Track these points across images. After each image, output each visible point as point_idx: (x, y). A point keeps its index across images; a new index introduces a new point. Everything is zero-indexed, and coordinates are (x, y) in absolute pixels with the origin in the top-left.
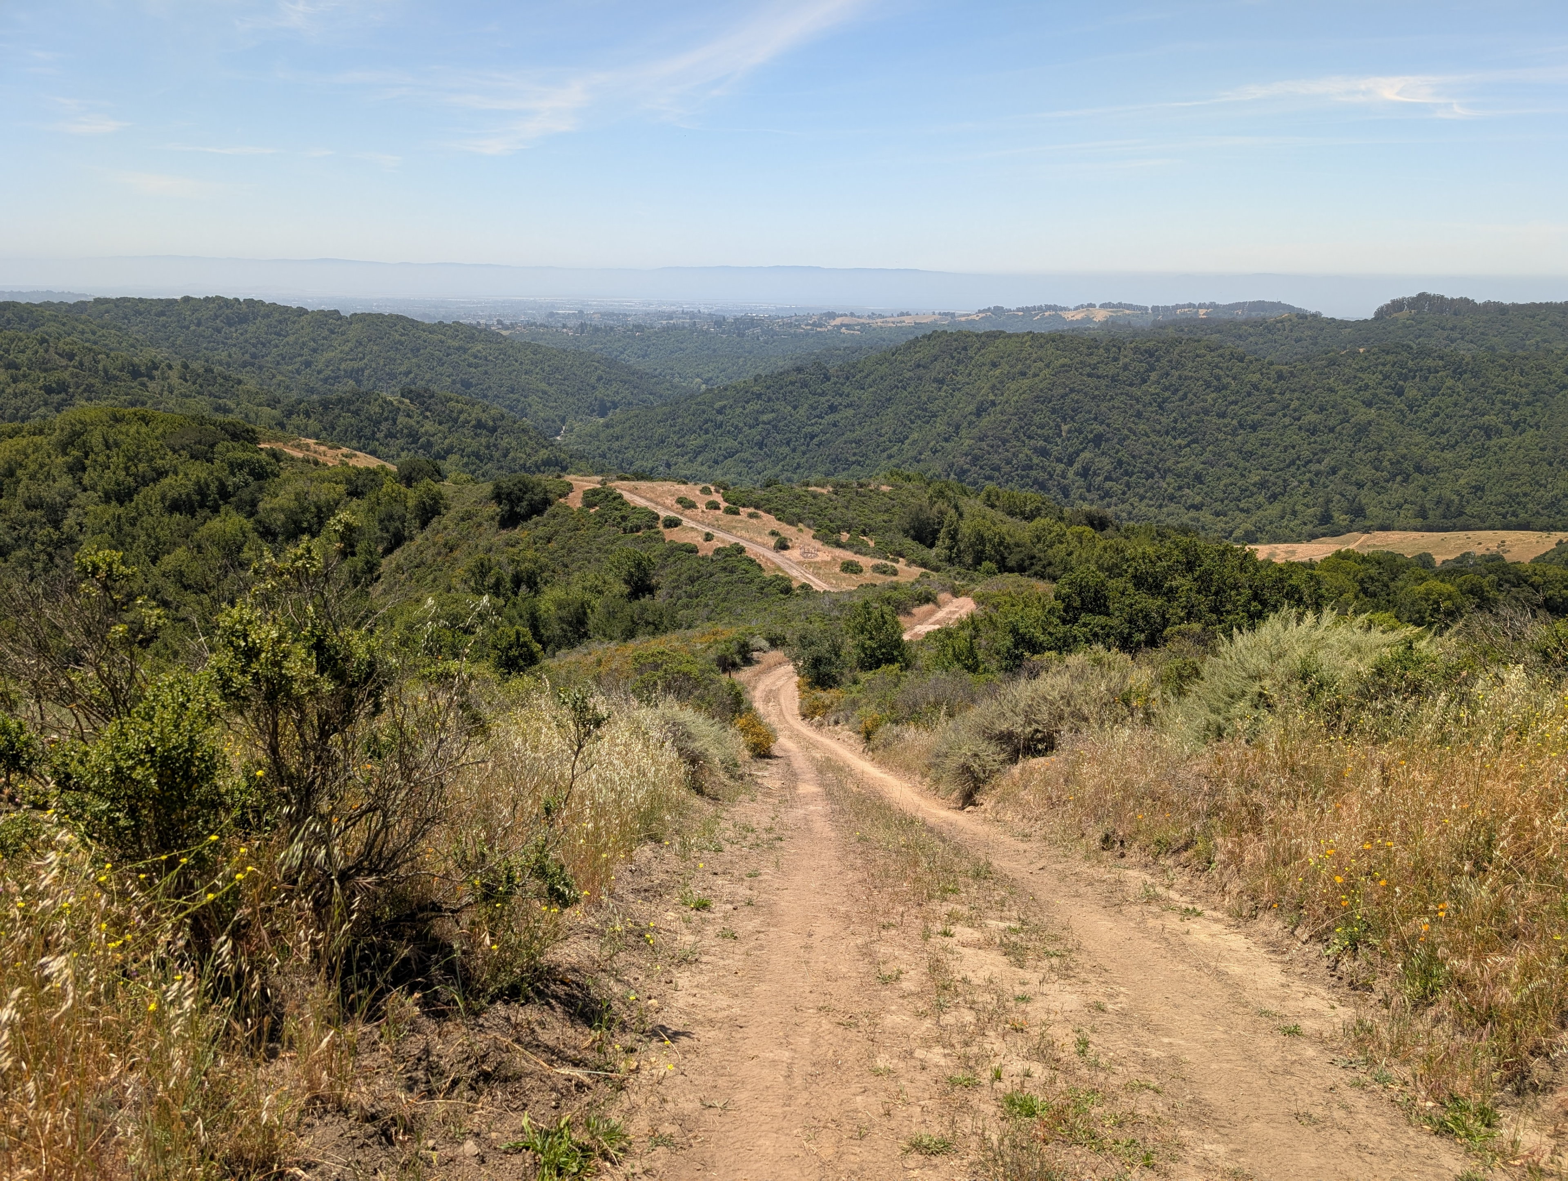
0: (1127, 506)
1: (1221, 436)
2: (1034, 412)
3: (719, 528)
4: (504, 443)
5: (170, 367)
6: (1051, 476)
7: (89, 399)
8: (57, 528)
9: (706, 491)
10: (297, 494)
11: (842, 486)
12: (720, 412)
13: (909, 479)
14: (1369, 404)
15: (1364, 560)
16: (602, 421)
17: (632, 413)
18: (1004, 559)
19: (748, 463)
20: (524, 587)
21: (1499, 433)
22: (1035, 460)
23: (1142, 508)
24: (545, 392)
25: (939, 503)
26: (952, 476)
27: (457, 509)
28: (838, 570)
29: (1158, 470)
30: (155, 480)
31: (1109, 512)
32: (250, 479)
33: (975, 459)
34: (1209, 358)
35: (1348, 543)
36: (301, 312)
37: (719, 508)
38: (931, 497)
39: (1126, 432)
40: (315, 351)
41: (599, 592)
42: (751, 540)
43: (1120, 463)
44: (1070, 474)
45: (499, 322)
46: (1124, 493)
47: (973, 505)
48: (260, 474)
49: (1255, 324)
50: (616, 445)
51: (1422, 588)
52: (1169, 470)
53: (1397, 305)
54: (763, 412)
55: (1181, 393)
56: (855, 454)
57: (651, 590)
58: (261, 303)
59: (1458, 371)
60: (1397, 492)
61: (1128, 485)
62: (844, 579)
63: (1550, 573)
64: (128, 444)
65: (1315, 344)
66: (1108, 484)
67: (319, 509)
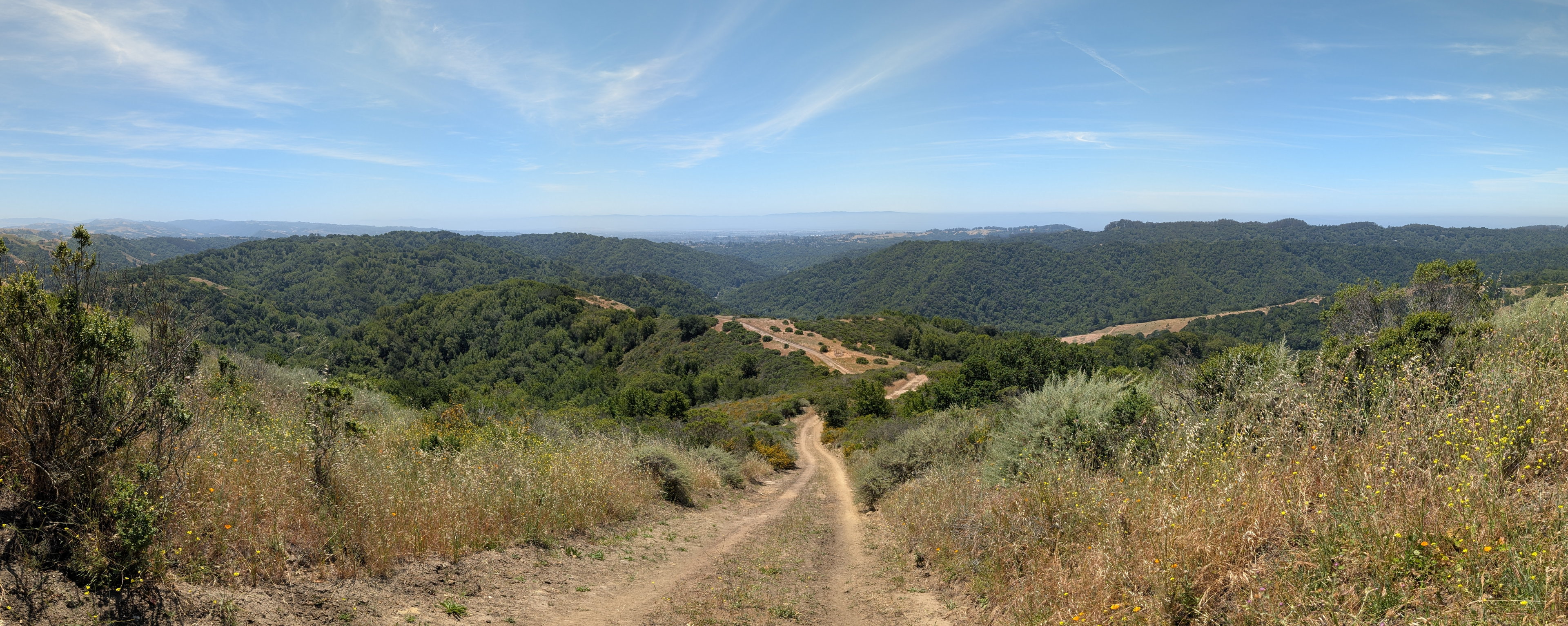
0: (1006, 323)
1: (1046, 287)
2: (957, 279)
3: (792, 341)
4: (689, 300)
5: (546, 263)
6: (968, 311)
7: (514, 276)
8: (493, 329)
9: (785, 323)
10: (589, 321)
11: (857, 319)
12: (796, 283)
13: (893, 314)
14: (1107, 269)
15: (1115, 339)
16: (737, 289)
17: (752, 285)
18: (945, 353)
19: (811, 308)
20: (690, 371)
21: (1160, 277)
22: (959, 303)
23: (1013, 324)
24: (710, 275)
25: (909, 326)
26: (918, 312)
27: (662, 331)
28: (855, 362)
29: (1019, 305)
30: (532, 311)
31: (997, 327)
32: (570, 313)
33: (929, 304)
34: (1036, 251)
35: (1107, 332)
36: (602, 238)
37: (792, 331)
38: (905, 323)
39: (1002, 287)
40: (606, 256)
41: (728, 375)
42: (809, 348)
43: (1000, 302)
44: (977, 309)
45: (690, 242)
46: (1003, 317)
47: (927, 327)
48: (574, 311)
49: (1055, 235)
50: (744, 301)
51: (1140, 348)
52: (1024, 305)
53: (1113, 225)
54: (818, 283)
55: (1025, 268)
56: (866, 303)
57: (755, 374)
58: (586, 234)
59: (1141, 252)
60: (1124, 307)
61: (1005, 313)
62: (858, 367)
63: (1188, 335)
64: (523, 294)
65: (1082, 243)
66: (996, 313)
67: (598, 328)
